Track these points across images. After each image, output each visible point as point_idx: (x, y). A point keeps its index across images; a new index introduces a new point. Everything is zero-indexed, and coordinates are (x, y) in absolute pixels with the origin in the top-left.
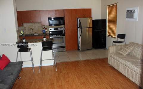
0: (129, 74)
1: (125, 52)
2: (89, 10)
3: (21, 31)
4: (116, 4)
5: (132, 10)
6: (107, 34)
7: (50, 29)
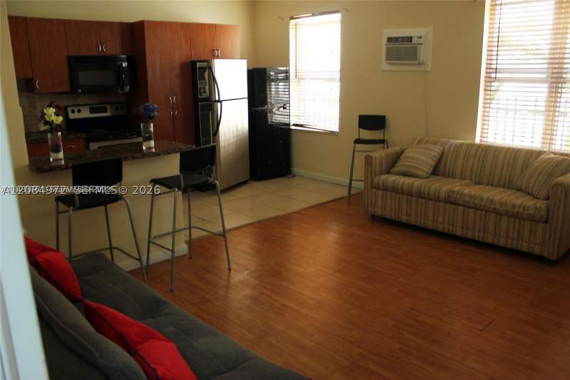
4: (337, 12)
5: (411, 38)
7: (73, 112)
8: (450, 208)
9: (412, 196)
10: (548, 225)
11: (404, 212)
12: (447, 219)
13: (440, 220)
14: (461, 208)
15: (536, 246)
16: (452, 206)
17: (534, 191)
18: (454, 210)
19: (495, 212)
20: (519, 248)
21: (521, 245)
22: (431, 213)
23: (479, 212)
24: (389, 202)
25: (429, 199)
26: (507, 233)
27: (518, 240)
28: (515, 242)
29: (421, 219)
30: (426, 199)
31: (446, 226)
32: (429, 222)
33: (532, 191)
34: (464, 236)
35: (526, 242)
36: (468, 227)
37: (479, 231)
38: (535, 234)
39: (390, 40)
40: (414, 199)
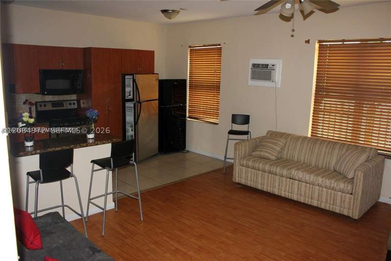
0: (303, 194)
1: (272, 152)
2: (150, 55)
3: (24, 115)
4: (219, 45)
5: (268, 65)
6: (187, 115)
7: (41, 106)
8: (290, 181)
9: (265, 172)
10: (352, 196)
11: (260, 182)
12: (287, 189)
13: (283, 189)
14: (297, 182)
15: (345, 210)
16: (291, 180)
17: (344, 172)
18: (292, 183)
19: (318, 186)
20: (334, 210)
21: (335, 208)
22: (277, 184)
23: (308, 185)
24: (249, 175)
25: (276, 175)
26: (326, 200)
27: (333, 205)
28: (331, 206)
29: (271, 187)
30: (274, 175)
31: (287, 194)
32: (276, 190)
33: (343, 172)
34: (299, 201)
35: (338, 206)
36: (301, 195)
37: (308, 198)
38: (344, 202)
39: (254, 65)
40: (266, 174)
